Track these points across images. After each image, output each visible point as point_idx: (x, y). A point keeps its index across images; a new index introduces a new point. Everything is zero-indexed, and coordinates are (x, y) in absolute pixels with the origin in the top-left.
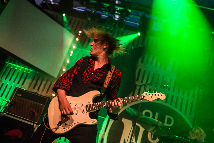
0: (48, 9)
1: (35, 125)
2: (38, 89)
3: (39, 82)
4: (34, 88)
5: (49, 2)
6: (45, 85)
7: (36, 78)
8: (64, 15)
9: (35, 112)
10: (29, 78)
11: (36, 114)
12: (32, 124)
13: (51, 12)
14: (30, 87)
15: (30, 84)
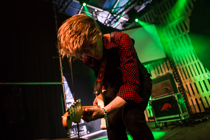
0: (127, 25)
1: (173, 95)
2: (162, 72)
3: (159, 68)
4: (159, 73)
5: (125, 22)
6: (164, 67)
7: (155, 67)
8: (137, 20)
9: (167, 87)
10: (152, 70)
11: (169, 88)
12: (171, 95)
13: (130, 26)
14: (156, 74)
15: (155, 73)
